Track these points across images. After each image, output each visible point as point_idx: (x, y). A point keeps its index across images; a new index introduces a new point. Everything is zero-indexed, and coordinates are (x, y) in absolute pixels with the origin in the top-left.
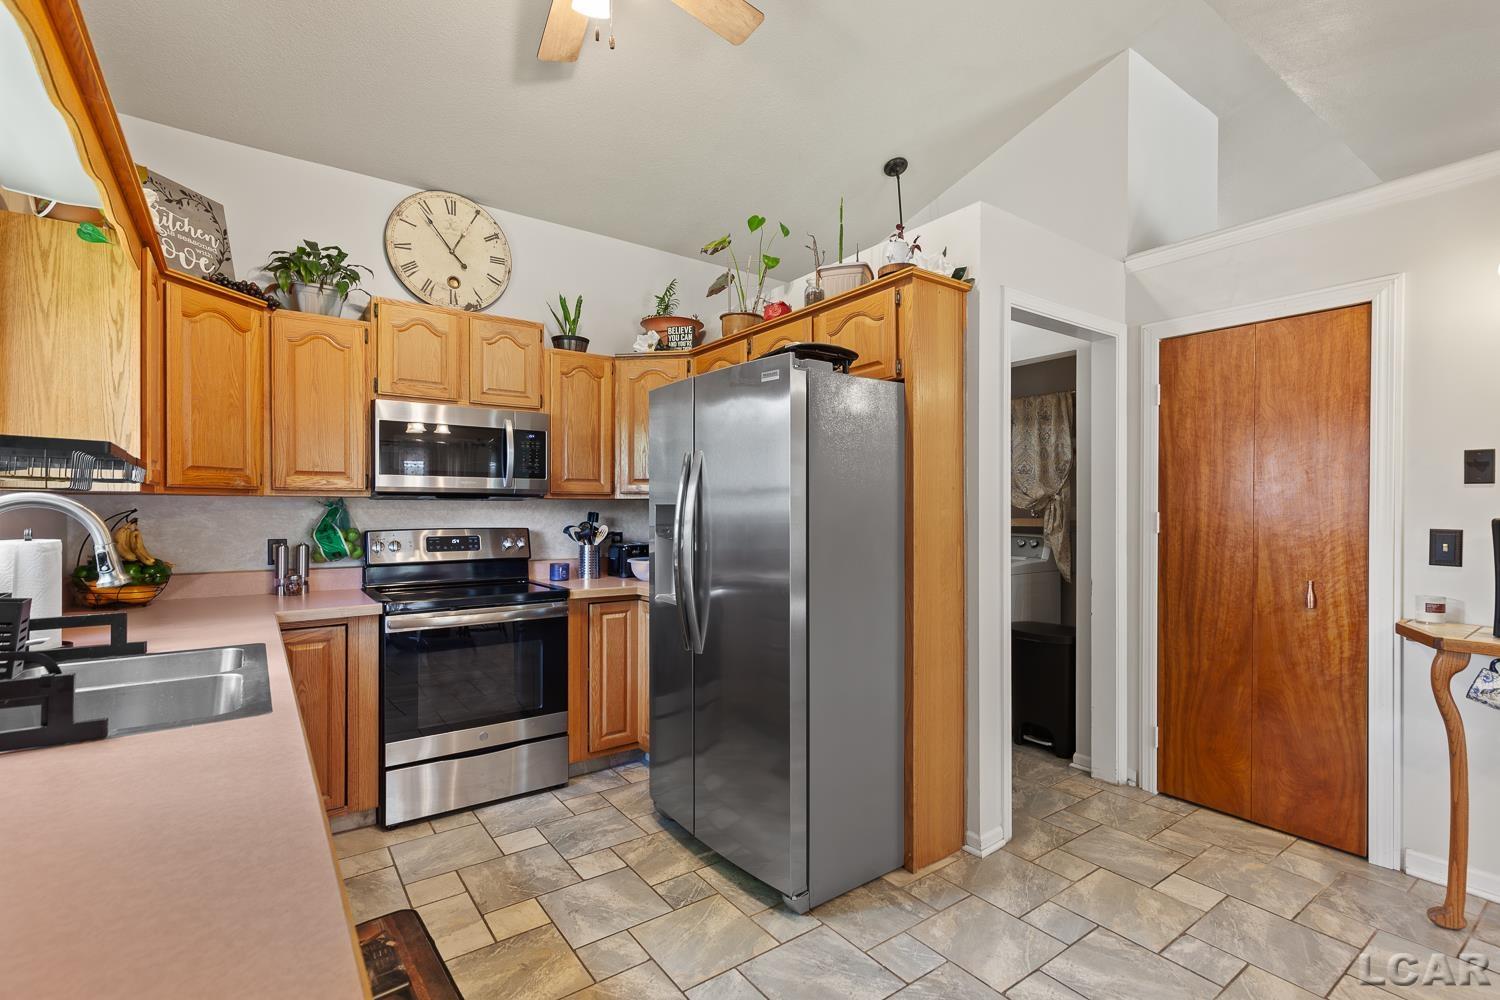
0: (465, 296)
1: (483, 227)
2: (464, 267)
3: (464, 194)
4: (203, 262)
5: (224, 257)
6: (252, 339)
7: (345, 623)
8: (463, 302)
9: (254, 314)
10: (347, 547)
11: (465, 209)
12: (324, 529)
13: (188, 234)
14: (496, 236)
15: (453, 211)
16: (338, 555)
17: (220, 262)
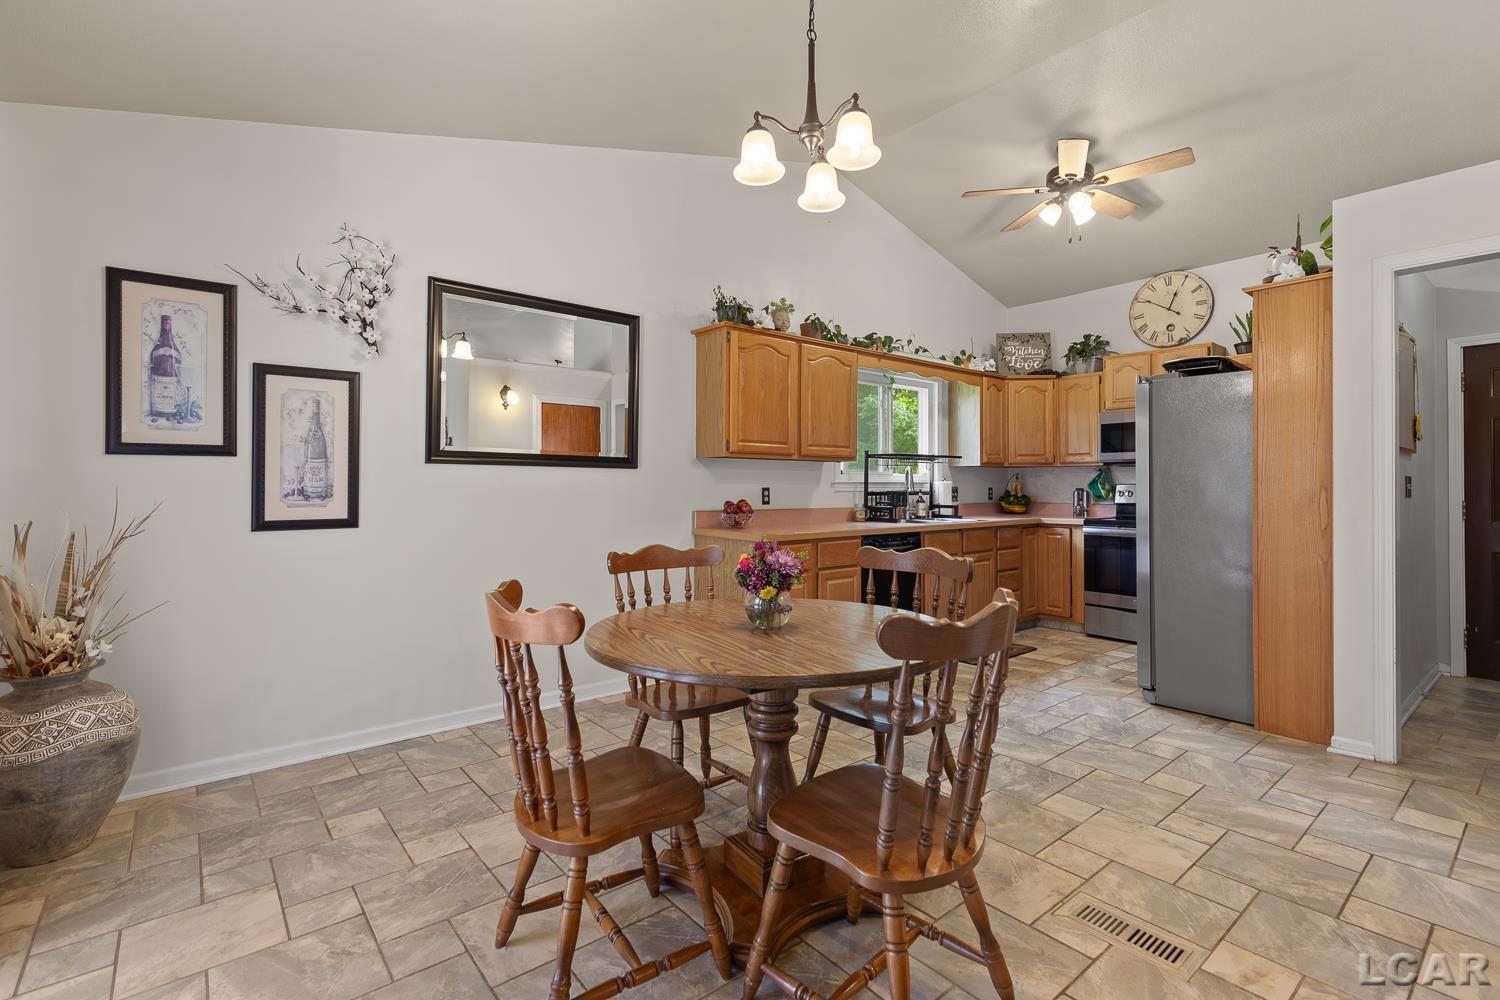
0: (1178, 334)
1: (1192, 283)
2: (1178, 313)
3: (1179, 268)
4: (1037, 363)
5: (1048, 357)
6: (1049, 395)
7: (1070, 527)
8: (1176, 339)
9: (1050, 382)
10: (1103, 493)
11: (1177, 278)
12: (1093, 484)
13: (1030, 354)
14: (1201, 286)
15: (1169, 283)
16: (1099, 497)
17: (1045, 361)
